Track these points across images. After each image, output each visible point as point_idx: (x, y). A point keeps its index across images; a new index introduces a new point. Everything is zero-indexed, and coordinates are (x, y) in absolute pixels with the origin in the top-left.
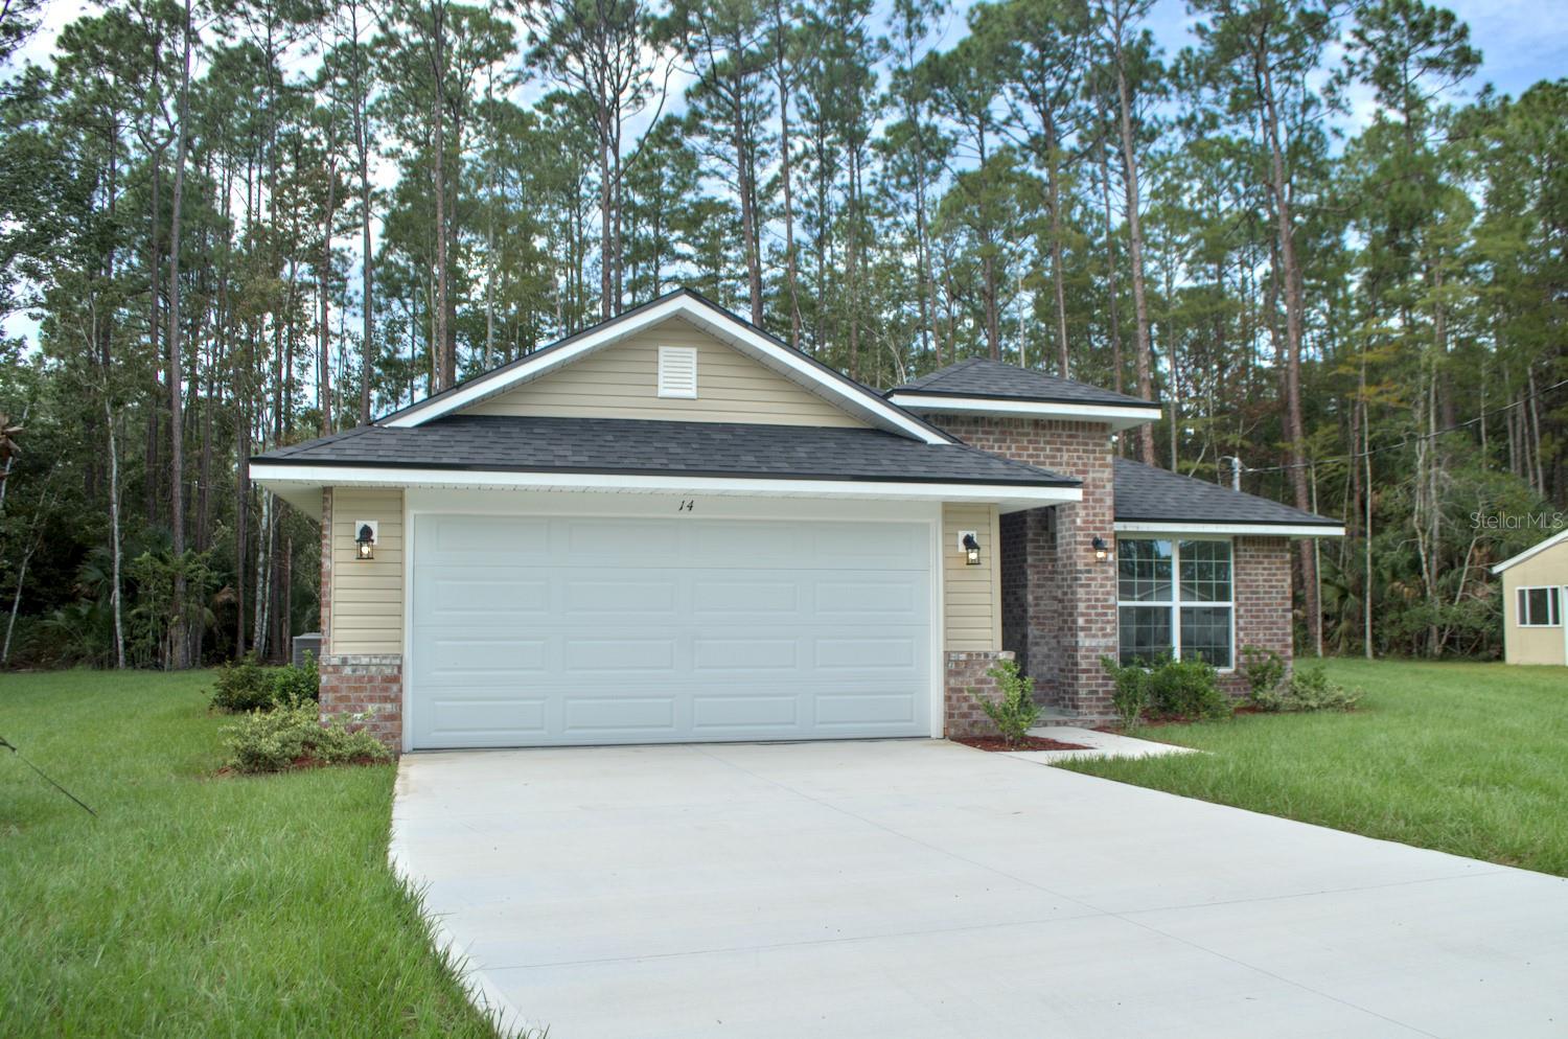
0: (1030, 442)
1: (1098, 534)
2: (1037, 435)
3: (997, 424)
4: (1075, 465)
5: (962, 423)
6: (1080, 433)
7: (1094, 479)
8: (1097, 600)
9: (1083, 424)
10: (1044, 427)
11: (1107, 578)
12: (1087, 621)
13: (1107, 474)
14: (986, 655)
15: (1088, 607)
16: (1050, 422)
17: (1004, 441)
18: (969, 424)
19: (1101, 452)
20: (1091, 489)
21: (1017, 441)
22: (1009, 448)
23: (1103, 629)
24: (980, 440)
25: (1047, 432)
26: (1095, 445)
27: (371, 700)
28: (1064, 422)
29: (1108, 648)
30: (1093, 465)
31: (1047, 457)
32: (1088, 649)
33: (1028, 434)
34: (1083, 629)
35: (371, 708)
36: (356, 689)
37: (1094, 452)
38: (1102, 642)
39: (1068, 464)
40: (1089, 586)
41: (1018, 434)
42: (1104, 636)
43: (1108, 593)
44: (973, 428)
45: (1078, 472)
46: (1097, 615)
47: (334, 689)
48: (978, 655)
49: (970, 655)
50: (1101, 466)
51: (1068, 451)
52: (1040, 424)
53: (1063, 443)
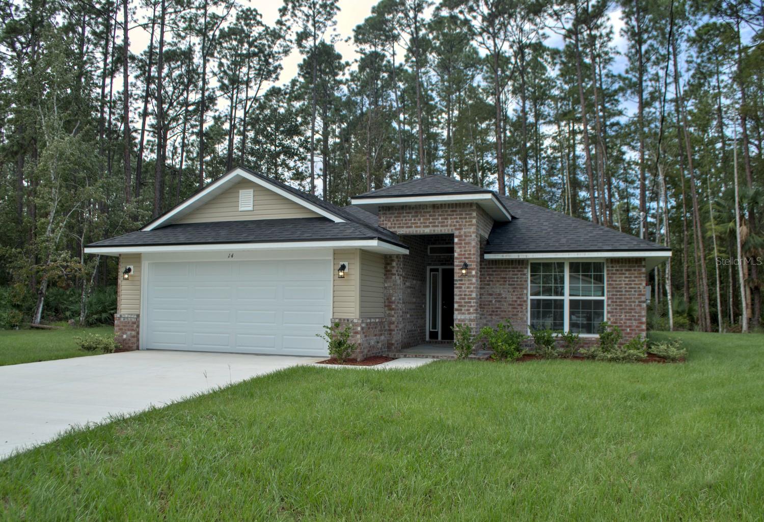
0: (430, 216)
1: (467, 261)
2: (434, 212)
3: (413, 208)
4: (454, 225)
5: (396, 209)
6: (458, 209)
7: (465, 232)
8: (465, 295)
9: (460, 204)
10: (438, 208)
11: (471, 284)
12: (459, 306)
13: (473, 229)
14: (348, 320)
15: (460, 299)
16: (441, 205)
17: (417, 216)
18: (399, 209)
19: (470, 218)
20: (464, 237)
21: (424, 216)
22: (420, 220)
23: (468, 310)
24: (405, 217)
25: (440, 210)
26: (466, 214)
27: (129, 330)
28: (449, 204)
29: (470, 320)
30: (465, 225)
31: (439, 223)
32: (459, 320)
33: (430, 212)
34: (457, 310)
35: (129, 333)
36: (124, 326)
37: (466, 218)
38: (467, 316)
39: (451, 226)
40: (461, 288)
41: (425, 212)
42: (469, 313)
43: (472, 291)
44: (401, 211)
45: (456, 229)
46: (465, 302)
47: (118, 326)
48: (344, 320)
49: (340, 319)
50: (469, 225)
51: (451, 219)
52: (435, 206)
53: (448, 215)
